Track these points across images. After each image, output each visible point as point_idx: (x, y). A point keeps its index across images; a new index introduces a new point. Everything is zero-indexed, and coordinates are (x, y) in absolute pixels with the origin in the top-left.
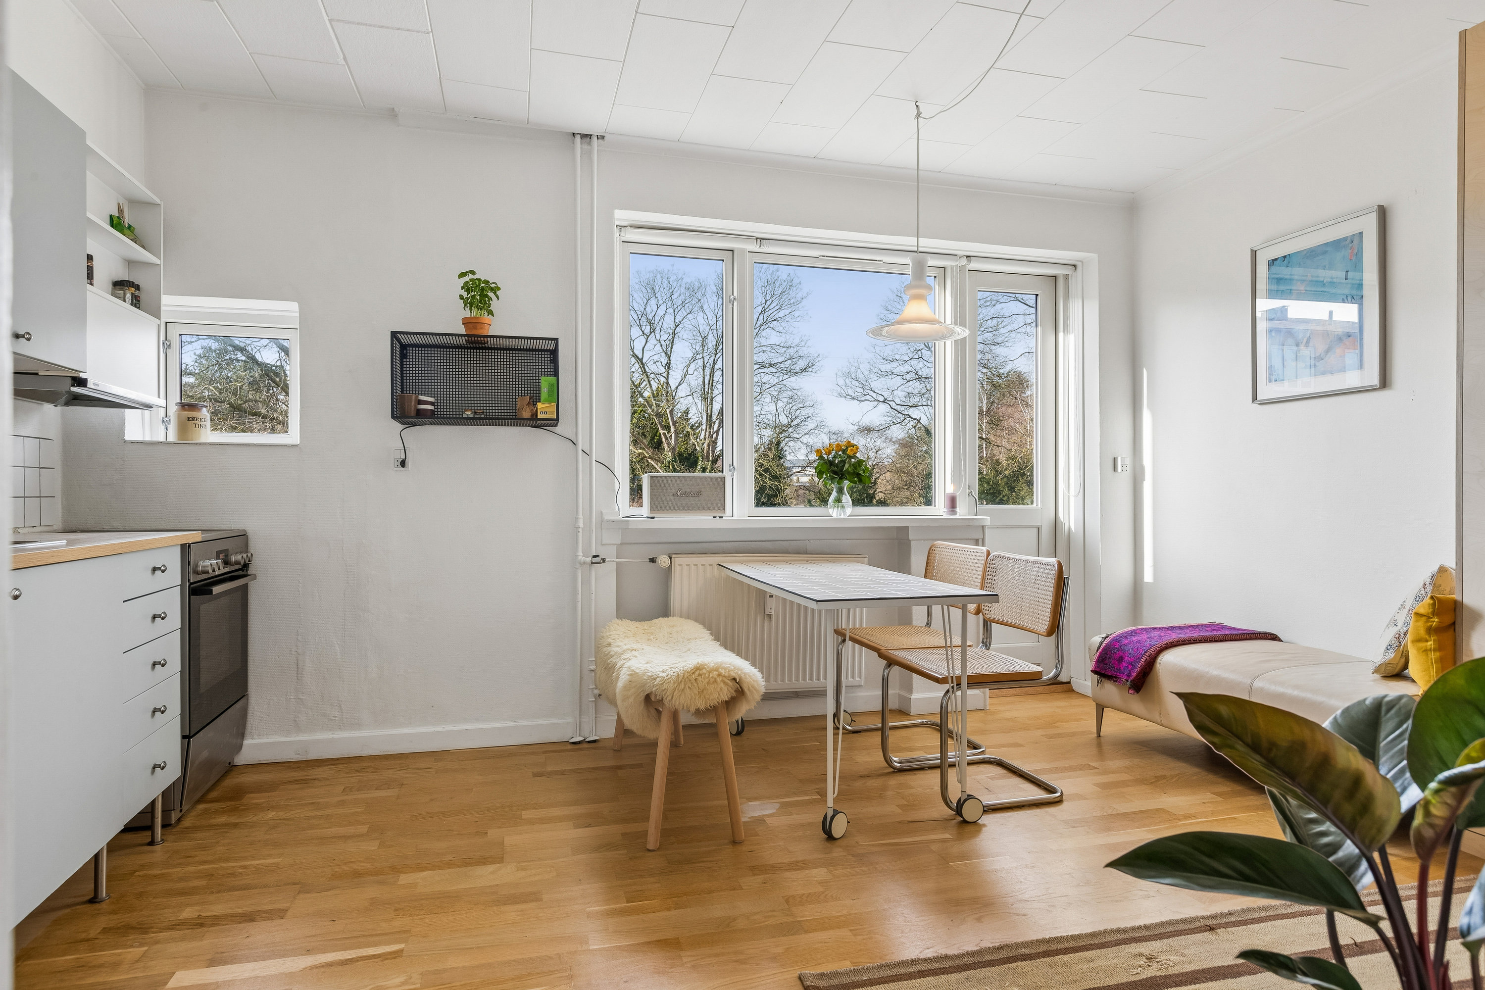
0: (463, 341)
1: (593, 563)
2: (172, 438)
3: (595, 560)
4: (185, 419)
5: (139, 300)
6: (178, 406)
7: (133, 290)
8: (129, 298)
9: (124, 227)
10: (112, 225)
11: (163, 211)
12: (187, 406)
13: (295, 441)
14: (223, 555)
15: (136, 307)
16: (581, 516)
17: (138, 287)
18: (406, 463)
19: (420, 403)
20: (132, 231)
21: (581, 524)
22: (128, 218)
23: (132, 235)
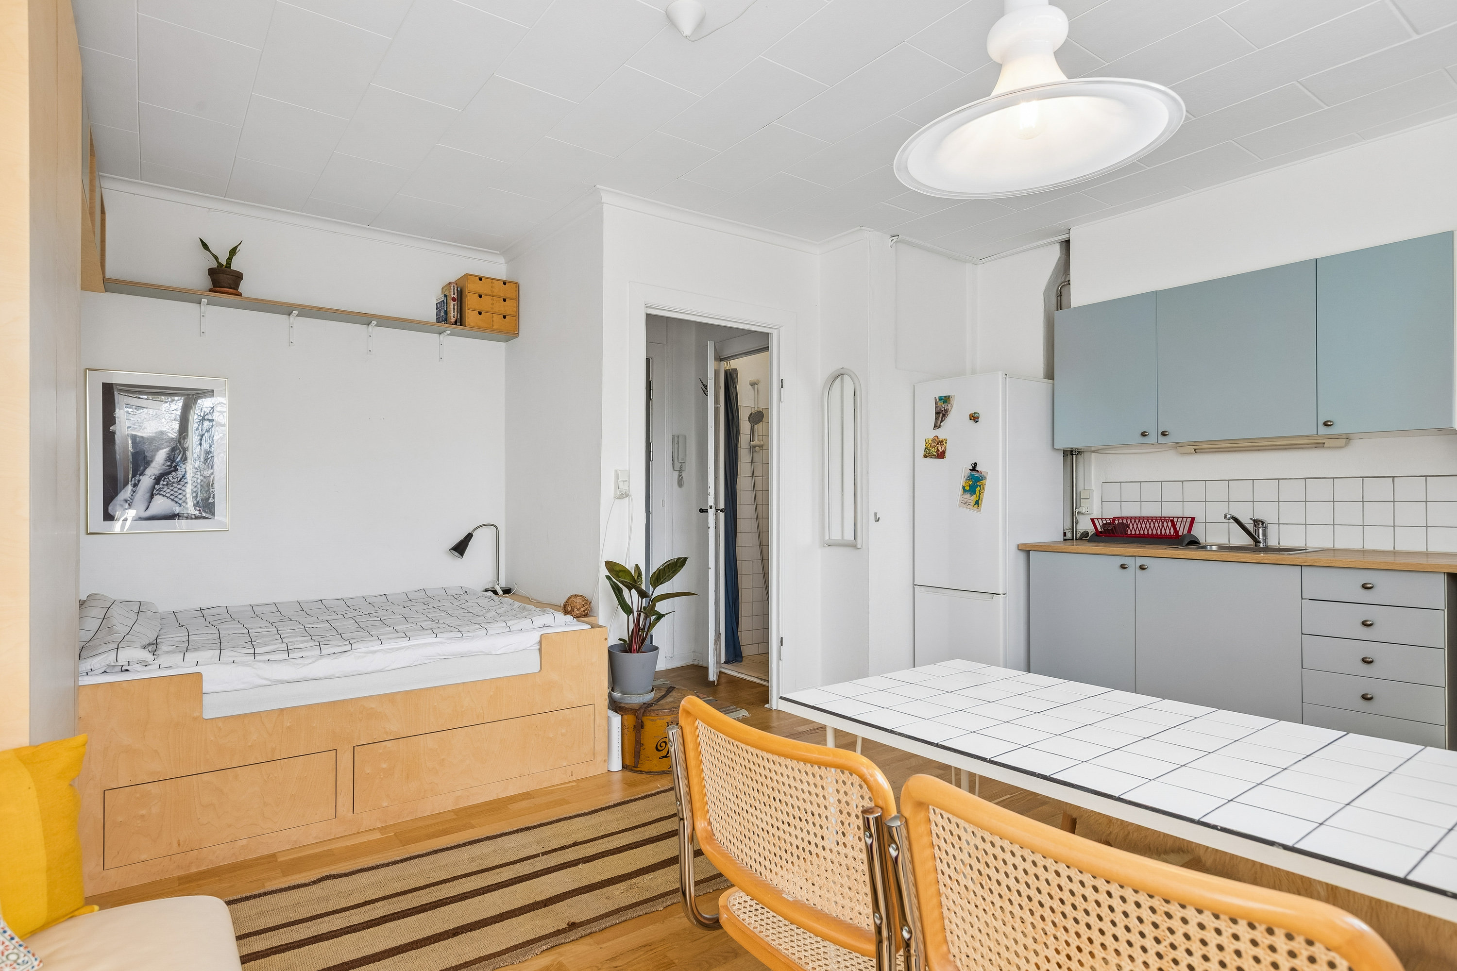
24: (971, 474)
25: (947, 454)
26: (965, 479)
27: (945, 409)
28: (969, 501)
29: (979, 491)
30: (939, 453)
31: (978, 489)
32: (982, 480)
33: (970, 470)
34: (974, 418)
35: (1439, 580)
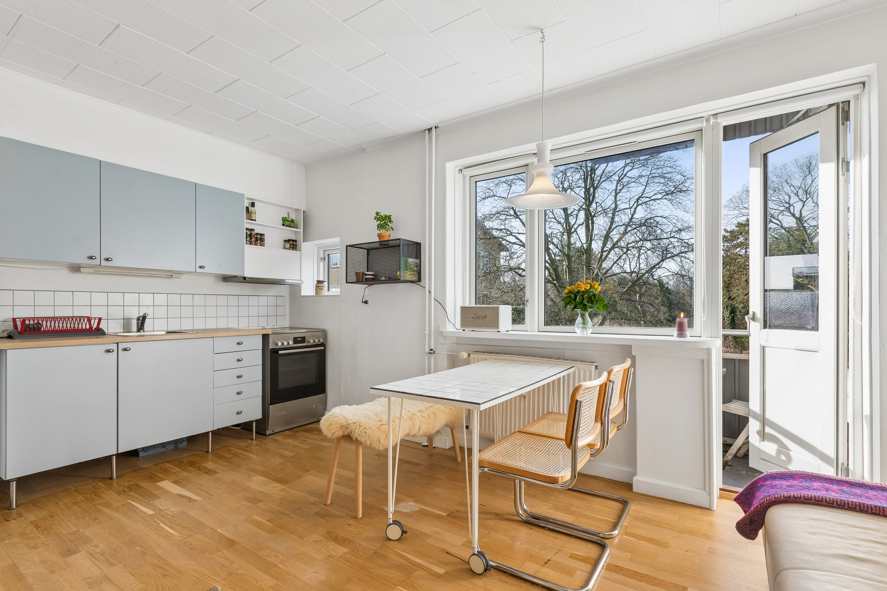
0: (377, 245)
1: (429, 353)
2: (315, 295)
3: (431, 352)
4: (317, 287)
5: (296, 245)
6: (316, 282)
7: (291, 242)
8: (288, 246)
9: (288, 220)
10: (283, 220)
11: (304, 211)
12: (319, 282)
13: (339, 294)
14: (300, 339)
15: (289, 249)
16: (427, 328)
17: (296, 241)
18: (368, 302)
19: (366, 275)
20: (292, 221)
21: (427, 332)
22: (293, 216)
23: (290, 223)
35: (260, 338)
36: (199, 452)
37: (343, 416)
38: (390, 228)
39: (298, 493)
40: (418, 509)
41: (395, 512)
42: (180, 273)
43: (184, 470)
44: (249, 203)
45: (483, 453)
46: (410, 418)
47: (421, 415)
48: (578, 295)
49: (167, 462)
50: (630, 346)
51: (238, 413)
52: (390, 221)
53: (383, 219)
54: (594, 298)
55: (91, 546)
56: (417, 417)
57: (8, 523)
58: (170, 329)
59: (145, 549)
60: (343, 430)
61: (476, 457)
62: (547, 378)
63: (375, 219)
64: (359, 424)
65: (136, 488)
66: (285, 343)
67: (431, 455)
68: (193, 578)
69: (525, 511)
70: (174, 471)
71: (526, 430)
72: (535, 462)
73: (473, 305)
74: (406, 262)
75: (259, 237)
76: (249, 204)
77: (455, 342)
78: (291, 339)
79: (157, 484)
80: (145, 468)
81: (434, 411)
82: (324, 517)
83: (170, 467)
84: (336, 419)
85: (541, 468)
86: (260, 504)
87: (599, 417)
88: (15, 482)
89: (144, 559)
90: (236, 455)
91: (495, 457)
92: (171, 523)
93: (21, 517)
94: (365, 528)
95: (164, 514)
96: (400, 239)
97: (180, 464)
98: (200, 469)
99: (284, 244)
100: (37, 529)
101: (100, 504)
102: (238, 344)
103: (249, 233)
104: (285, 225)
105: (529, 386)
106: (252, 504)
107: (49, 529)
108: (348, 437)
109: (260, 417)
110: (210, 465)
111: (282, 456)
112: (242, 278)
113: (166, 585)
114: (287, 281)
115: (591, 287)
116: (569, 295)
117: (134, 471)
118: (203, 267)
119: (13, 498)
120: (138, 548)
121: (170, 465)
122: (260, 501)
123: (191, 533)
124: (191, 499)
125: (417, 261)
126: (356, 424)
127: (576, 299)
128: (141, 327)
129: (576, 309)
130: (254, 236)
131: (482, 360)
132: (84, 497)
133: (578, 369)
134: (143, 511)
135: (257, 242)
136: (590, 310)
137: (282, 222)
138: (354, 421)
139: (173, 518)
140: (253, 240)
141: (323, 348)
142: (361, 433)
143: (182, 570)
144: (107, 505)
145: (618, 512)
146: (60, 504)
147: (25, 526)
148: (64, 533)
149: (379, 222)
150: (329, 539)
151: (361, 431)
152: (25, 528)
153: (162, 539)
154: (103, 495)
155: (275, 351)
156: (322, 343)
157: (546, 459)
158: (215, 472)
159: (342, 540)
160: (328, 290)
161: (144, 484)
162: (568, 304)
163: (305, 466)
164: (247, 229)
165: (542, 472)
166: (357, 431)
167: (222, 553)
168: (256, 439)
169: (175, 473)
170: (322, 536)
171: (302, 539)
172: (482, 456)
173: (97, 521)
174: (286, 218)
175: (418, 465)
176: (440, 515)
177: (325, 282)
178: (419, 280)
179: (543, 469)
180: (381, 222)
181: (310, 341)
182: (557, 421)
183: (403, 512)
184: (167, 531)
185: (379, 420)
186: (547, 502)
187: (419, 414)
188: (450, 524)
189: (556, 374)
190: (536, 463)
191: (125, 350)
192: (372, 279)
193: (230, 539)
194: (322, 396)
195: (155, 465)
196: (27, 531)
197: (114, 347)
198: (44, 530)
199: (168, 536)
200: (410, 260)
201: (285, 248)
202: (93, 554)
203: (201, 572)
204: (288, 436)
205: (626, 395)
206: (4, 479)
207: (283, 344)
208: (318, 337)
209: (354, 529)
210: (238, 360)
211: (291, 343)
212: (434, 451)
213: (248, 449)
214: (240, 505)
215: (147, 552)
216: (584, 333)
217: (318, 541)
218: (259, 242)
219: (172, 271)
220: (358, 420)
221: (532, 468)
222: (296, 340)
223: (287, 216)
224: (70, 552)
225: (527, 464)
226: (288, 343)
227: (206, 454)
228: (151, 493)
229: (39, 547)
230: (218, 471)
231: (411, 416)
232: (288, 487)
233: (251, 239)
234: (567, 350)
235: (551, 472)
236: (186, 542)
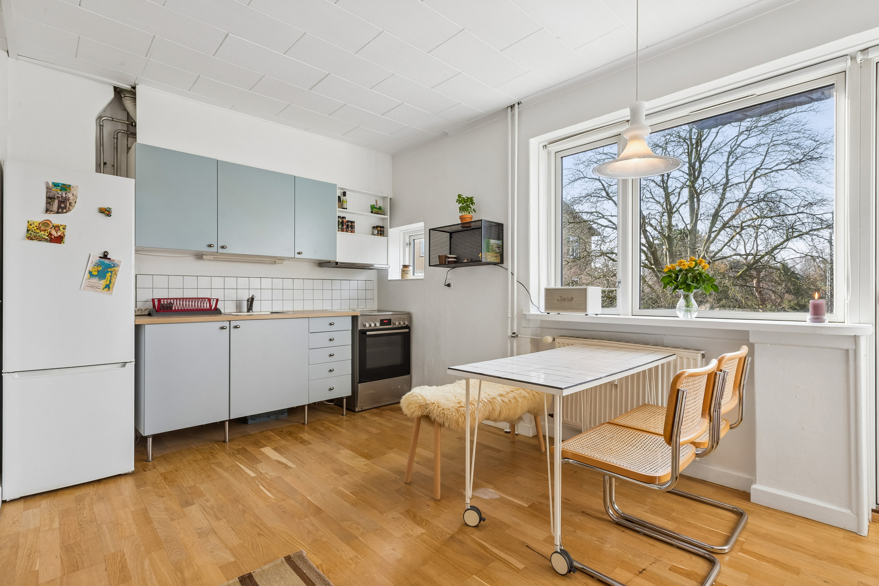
0: (459, 228)
1: (512, 337)
2: (401, 279)
3: (513, 335)
4: (403, 271)
5: (383, 231)
6: (402, 266)
7: (379, 229)
8: (376, 232)
9: (376, 208)
10: (371, 208)
11: (390, 199)
12: (405, 266)
13: (423, 277)
14: (387, 321)
15: (378, 234)
16: (510, 311)
17: (383, 227)
18: (451, 285)
19: (449, 258)
20: (380, 208)
21: (509, 315)
22: (380, 204)
23: (377, 210)
24: (100, 261)
25: (66, 239)
26: (92, 265)
27: (62, 197)
28: (96, 285)
29: (111, 276)
30: (53, 237)
31: (109, 274)
32: (114, 267)
33: (100, 257)
34: (106, 212)
35: (350, 319)
36: (297, 424)
37: (422, 396)
38: (472, 210)
39: (381, 469)
40: (498, 497)
41: (473, 497)
42: (282, 259)
43: (283, 438)
44: (341, 192)
45: (566, 443)
46: (490, 401)
47: (502, 400)
48: (680, 274)
49: (270, 430)
50: (748, 332)
51: (330, 389)
52: (473, 203)
53: (465, 201)
54: (699, 277)
55: (204, 500)
56: (498, 401)
57: (144, 472)
58: (274, 310)
59: (245, 507)
60: (422, 410)
61: (558, 447)
62: (642, 365)
63: (457, 202)
64: (437, 404)
65: (243, 451)
66: (373, 325)
67: (513, 442)
68: (283, 540)
69: (616, 511)
70: (275, 439)
71: (616, 421)
72: (627, 457)
73: (559, 286)
74: (488, 244)
75: (350, 224)
76: (341, 194)
77: (539, 326)
78: (378, 321)
79: (260, 449)
80: (252, 435)
81: (515, 396)
82: (404, 495)
83: (272, 435)
84: (415, 398)
85: (633, 465)
86: (346, 477)
87: (707, 411)
88: (151, 438)
89: (244, 517)
90: (328, 428)
91: (580, 449)
92: (269, 486)
93: (154, 469)
94: (443, 511)
95: (264, 477)
96: (481, 220)
97: (280, 433)
98: (296, 439)
99: (372, 231)
100: (165, 480)
101: (214, 464)
102: (331, 324)
103: (340, 221)
104: (374, 212)
105: (620, 372)
106: (339, 476)
107: (174, 482)
108: (427, 418)
109: (350, 394)
110: (306, 436)
111: (368, 432)
112: (335, 263)
113: (260, 543)
114: (375, 266)
115: (696, 264)
116: (669, 274)
117: (243, 436)
118: (301, 253)
119: (150, 452)
120: (240, 506)
121: (272, 434)
122: (346, 473)
123: (284, 498)
124: (287, 465)
125: (500, 242)
126: (434, 405)
127: (677, 279)
128: (250, 308)
129: (677, 290)
130: (345, 223)
131: (568, 345)
132: (202, 456)
133: (680, 357)
134: (247, 473)
135: (348, 229)
136: (695, 291)
137: (370, 210)
138: (432, 401)
139: (270, 482)
140: (344, 227)
141: (407, 330)
142: (440, 414)
143: (274, 531)
144: (220, 465)
145: (731, 524)
146: (184, 460)
147: (157, 476)
148: (185, 486)
149: (461, 205)
150: (407, 517)
151: (439, 412)
152: (157, 478)
153: (260, 500)
154: (217, 456)
155: (363, 332)
156: (407, 325)
157: (640, 455)
158: (309, 443)
159: (420, 520)
160: (414, 275)
161: (250, 449)
162: (668, 284)
163: (388, 443)
164: (339, 217)
165: (635, 469)
166: (435, 411)
167: (310, 520)
168: (346, 415)
169: (275, 440)
170: (401, 514)
171: (382, 514)
172: (565, 446)
173: (210, 478)
174: (374, 205)
175: (499, 451)
176: (520, 505)
177: (410, 266)
178: (502, 262)
179: (637, 466)
180: (463, 204)
181: (395, 323)
182: (655, 414)
183: (482, 498)
184: (265, 493)
185: (457, 402)
186: (642, 504)
187: (499, 399)
188: (531, 516)
189: (653, 361)
190: (629, 459)
191: (236, 327)
192: (455, 262)
193: (317, 507)
194: (407, 377)
195: (260, 432)
196: (158, 482)
197: (227, 324)
198: (170, 482)
199: (265, 498)
200: (492, 241)
201: (373, 234)
202: (204, 507)
203: (290, 536)
204: (375, 414)
205: (741, 389)
206: (143, 435)
207: (370, 325)
208: (404, 320)
209: (432, 510)
210: (331, 340)
211: (378, 324)
212: (517, 438)
213: (338, 423)
214: (328, 475)
215: (247, 510)
216: (687, 317)
217: (397, 518)
218: (350, 229)
219: (275, 257)
220: (436, 401)
221: (623, 464)
222: (382, 322)
223: (375, 204)
224: (188, 504)
225: (617, 459)
226: (375, 325)
227: (302, 426)
228: (255, 457)
229: (165, 496)
230: (311, 442)
231: (491, 400)
232: (372, 463)
233: (342, 226)
234: (667, 336)
235: (646, 470)
236: (280, 506)
